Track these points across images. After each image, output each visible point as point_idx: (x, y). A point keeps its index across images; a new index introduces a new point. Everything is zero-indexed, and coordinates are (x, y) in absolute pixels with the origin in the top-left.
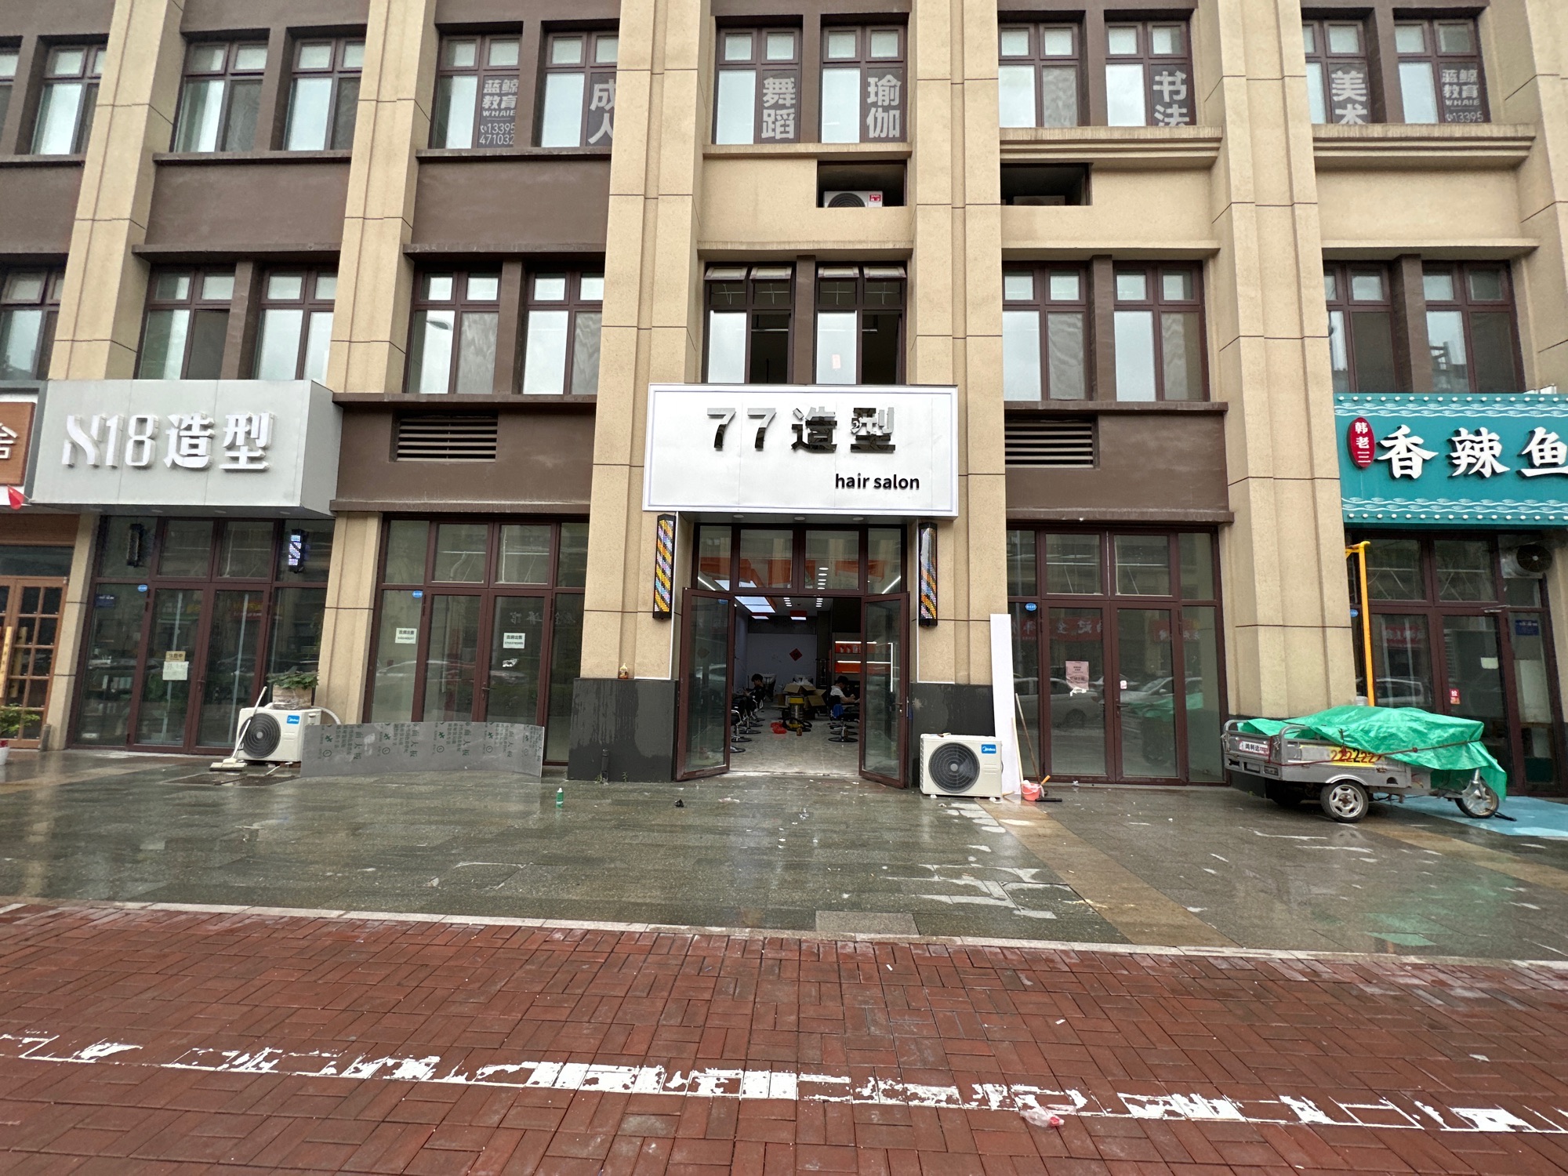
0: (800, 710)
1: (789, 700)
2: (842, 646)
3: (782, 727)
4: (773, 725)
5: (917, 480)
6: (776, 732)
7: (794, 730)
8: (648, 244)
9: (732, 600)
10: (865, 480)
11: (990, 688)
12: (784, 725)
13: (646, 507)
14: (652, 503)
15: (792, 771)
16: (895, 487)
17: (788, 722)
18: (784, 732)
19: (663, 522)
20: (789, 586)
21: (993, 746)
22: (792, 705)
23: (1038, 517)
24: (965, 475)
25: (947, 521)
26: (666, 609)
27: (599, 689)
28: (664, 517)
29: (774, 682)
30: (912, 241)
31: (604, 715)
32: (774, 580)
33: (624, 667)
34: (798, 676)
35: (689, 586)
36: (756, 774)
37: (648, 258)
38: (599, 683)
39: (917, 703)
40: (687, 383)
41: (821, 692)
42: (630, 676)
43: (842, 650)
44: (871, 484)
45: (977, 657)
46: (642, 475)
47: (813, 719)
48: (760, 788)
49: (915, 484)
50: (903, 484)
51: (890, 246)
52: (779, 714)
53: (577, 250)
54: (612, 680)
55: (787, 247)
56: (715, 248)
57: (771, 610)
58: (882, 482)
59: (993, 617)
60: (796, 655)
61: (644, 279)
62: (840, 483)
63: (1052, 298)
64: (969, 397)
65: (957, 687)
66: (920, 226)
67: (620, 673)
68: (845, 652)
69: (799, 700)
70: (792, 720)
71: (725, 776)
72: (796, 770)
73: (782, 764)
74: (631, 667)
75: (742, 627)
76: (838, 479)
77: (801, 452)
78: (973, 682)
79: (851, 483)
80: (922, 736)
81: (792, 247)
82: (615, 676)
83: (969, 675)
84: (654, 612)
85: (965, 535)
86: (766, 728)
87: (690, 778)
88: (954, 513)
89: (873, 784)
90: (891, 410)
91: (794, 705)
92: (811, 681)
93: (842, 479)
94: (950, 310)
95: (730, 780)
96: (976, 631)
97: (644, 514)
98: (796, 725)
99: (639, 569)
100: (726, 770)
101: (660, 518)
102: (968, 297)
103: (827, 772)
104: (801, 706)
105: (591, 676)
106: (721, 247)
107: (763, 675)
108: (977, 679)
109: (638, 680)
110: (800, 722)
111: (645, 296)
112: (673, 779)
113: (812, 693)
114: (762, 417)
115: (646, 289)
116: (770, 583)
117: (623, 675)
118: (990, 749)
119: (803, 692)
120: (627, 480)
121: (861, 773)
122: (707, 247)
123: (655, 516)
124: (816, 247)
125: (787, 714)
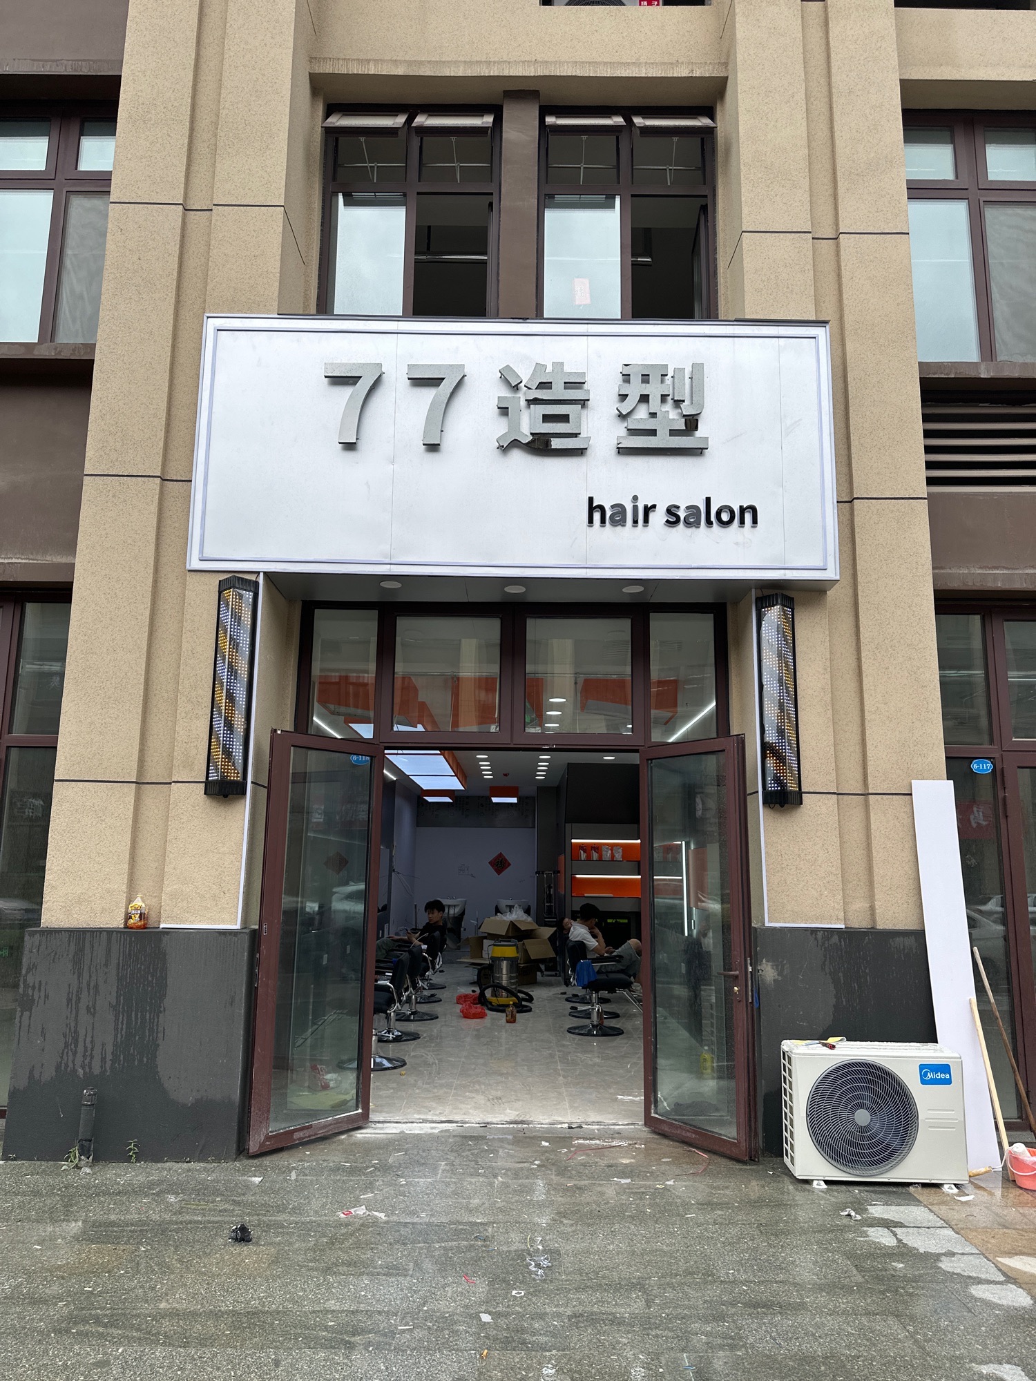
0: (510, 970)
1: (491, 950)
2: (582, 847)
3: (477, 1006)
4: (462, 999)
5: (753, 510)
6: (466, 1015)
7: (500, 1009)
8: (209, 52)
9: (378, 760)
10: (648, 510)
11: (920, 936)
12: (481, 1000)
13: (195, 564)
14: (207, 554)
15: (502, 1115)
16: (709, 522)
17: (488, 993)
18: (481, 1016)
19: (230, 595)
20: (493, 728)
21: (945, 1069)
22: (496, 961)
23: (991, 585)
24: (847, 502)
25: (813, 592)
26: (235, 776)
27: (80, 953)
28: (233, 582)
29: (463, 913)
30: (727, 60)
31: (91, 1010)
32: (461, 720)
33: (138, 902)
34: (503, 903)
35: (289, 726)
36: (425, 1129)
37: (208, 77)
38: (81, 937)
39: (768, 972)
40: (283, 314)
41: (547, 932)
42: (152, 923)
43: (583, 856)
44: (659, 517)
45: (888, 871)
46: (187, 499)
47: (534, 982)
48: (435, 1169)
49: (748, 517)
50: (725, 517)
51: (682, 72)
52: (472, 974)
53: (70, 72)
54: (110, 932)
55: (485, 72)
56: (344, 71)
57: (455, 784)
58: (682, 514)
59: (918, 787)
60: (500, 864)
61: (200, 114)
62: (597, 516)
63: (990, 178)
64: (850, 347)
65: (848, 935)
66: (742, 29)
67: (128, 917)
68: (589, 859)
69: (510, 951)
70: (497, 988)
71: (359, 1135)
72: (511, 1115)
73: (480, 1099)
74: (153, 902)
75: (405, 816)
76: (592, 508)
77: (517, 455)
78: (881, 925)
79: (618, 517)
80: (787, 1045)
81: (494, 72)
82: (117, 922)
83: (872, 908)
84: (208, 784)
85: (850, 620)
86: (449, 1010)
87: (280, 1146)
88: (831, 573)
89: (680, 1149)
90: (698, 368)
91: (499, 959)
92: (527, 911)
93: (601, 508)
94: (805, 184)
95: (369, 1148)
96: (883, 815)
97: (192, 579)
98: (504, 999)
99: (177, 691)
100: (362, 1121)
101: (223, 586)
102: (839, 162)
103: (575, 1119)
104: (512, 961)
105: (65, 924)
106: (356, 69)
107: (445, 902)
108: (892, 916)
109: (167, 932)
110: (511, 993)
111: (202, 147)
112: (242, 1151)
113: (529, 934)
114: (435, 382)
115: (203, 135)
116: (455, 724)
117: (135, 920)
118: (938, 1074)
119: (516, 934)
120: (154, 508)
121: (649, 1121)
122: (328, 68)
123: (215, 581)
124: (541, 72)
125: (486, 975)
